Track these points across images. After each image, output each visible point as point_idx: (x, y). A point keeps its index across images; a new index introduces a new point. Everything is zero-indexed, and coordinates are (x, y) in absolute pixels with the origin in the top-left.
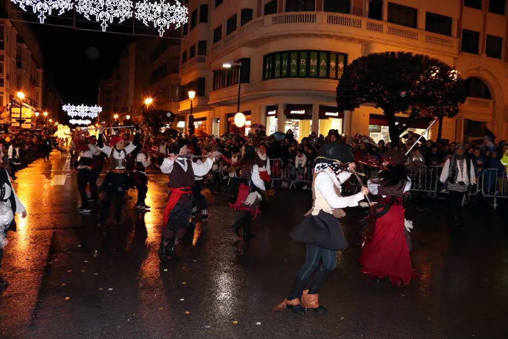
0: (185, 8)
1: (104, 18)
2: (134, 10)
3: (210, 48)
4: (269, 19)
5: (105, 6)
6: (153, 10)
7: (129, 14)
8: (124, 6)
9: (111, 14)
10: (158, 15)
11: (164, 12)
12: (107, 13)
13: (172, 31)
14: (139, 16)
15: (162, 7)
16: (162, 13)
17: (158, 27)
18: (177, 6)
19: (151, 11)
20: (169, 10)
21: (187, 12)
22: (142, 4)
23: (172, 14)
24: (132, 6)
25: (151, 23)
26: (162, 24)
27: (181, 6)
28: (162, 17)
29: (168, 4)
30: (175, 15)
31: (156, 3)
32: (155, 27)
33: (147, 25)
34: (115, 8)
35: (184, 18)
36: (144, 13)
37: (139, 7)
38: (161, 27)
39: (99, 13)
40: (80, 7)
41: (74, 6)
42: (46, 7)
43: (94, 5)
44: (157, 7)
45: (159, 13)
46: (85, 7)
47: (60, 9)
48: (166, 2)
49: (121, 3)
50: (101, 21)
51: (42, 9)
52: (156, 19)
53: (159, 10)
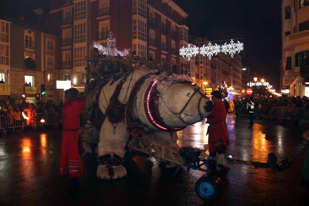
0: (242, 44)
1: (210, 54)
2: (221, 49)
5: (210, 50)
7: (219, 51)
8: (217, 48)
9: (212, 52)
10: (230, 49)
11: (233, 47)
12: (211, 52)
13: (236, 55)
14: (223, 51)
15: (232, 45)
17: (231, 54)
18: (238, 43)
19: (228, 48)
20: (235, 46)
21: (243, 45)
22: (224, 46)
23: (236, 47)
24: (220, 47)
25: (228, 53)
26: (232, 52)
27: (240, 43)
29: (235, 43)
30: (238, 47)
31: (229, 44)
32: (230, 54)
33: (226, 54)
34: (214, 50)
35: (242, 48)
36: (224, 49)
37: (223, 47)
38: (232, 53)
39: (208, 53)
40: (201, 52)
41: (199, 52)
42: (190, 54)
43: (206, 50)
44: (230, 46)
45: (231, 48)
46: (203, 51)
47: (195, 54)
48: (233, 43)
49: (216, 47)
50: (209, 56)
51: (189, 55)
52: (230, 51)
53: (231, 47)
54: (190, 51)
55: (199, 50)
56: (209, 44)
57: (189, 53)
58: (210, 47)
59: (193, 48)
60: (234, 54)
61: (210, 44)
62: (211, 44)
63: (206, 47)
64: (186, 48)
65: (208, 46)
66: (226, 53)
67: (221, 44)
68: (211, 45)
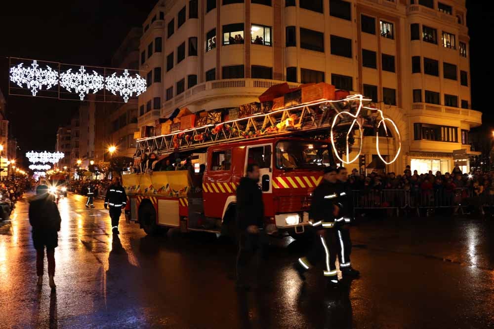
0: (144, 80)
1: (82, 90)
2: (105, 83)
3: (164, 104)
4: (209, 84)
5: (82, 81)
6: (119, 83)
7: (101, 86)
8: (97, 81)
9: (87, 87)
10: (123, 86)
11: (128, 84)
12: (84, 86)
13: (134, 97)
14: (108, 88)
15: (126, 80)
16: (126, 85)
17: (124, 96)
18: (137, 78)
19: (118, 83)
20: (131, 82)
21: (146, 83)
22: (111, 78)
23: (134, 85)
24: (103, 81)
25: (118, 93)
26: (126, 93)
27: (141, 78)
28: (126, 87)
30: (136, 85)
31: (121, 77)
32: (121, 95)
34: (90, 82)
35: (143, 87)
36: (112, 86)
37: (109, 81)
38: (126, 95)
39: (78, 86)
40: (63, 82)
41: (58, 82)
42: (37, 84)
43: (74, 81)
44: (122, 80)
45: (124, 84)
46: (67, 82)
47: (48, 85)
48: (129, 77)
49: (95, 78)
50: (79, 93)
51: (34, 85)
52: (122, 89)
53: (124, 82)
54: (37, 75)
55: (58, 78)
56: (80, 70)
57: (35, 80)
58: (82, 77)
59: (44, 72)
60: (129, 96)
61: (82, 69)
62: (85, 71)
63: (75, 74)
64: (26, 68)
65: (79, 73)
66: (114, 93)
67: (106, 73)
68: (85, 73)
